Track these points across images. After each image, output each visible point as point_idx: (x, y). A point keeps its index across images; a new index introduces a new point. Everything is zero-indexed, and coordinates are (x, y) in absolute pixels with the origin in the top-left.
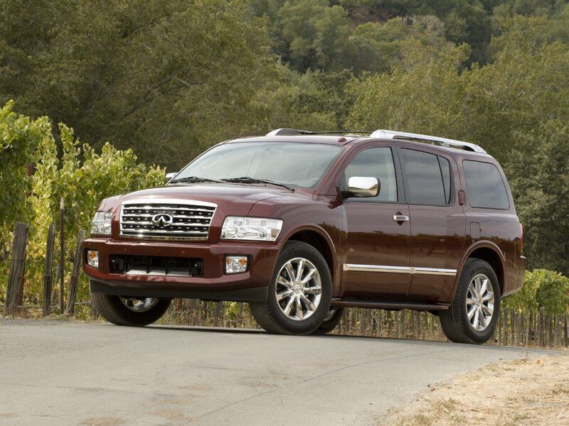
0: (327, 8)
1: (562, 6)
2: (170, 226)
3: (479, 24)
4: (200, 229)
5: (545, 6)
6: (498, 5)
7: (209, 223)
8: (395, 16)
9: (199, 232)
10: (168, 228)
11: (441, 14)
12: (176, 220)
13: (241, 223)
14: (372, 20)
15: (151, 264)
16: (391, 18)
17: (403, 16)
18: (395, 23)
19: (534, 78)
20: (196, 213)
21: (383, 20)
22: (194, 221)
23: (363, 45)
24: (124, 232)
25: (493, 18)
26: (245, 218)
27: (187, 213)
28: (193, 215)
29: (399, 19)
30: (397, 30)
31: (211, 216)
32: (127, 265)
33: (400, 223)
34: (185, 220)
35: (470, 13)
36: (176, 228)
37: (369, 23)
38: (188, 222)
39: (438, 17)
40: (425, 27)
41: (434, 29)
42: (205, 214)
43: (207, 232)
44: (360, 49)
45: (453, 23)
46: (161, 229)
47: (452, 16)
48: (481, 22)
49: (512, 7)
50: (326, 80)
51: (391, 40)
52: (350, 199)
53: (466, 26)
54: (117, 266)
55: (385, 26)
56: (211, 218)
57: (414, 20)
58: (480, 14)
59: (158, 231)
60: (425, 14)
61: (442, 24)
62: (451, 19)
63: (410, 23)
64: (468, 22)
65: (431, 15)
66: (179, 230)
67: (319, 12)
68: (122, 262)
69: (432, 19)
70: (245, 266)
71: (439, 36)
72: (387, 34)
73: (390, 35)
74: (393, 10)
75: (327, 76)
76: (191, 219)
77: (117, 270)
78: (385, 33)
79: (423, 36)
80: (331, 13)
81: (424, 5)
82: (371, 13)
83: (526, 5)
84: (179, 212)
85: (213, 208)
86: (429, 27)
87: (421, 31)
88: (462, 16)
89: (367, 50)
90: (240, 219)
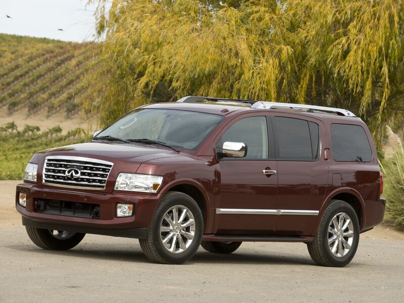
2: (79, 178)
4: (100, 181)
7: (106, 177)
9: (99, 184)
10: (77, 179)
12: (83, 174)
13: (131, 178)
15: (64, 206)
20: (98, 169)
22: (96, 175)
24: (46, 181)
26: (134, 175)
27: (91, 169)
28: (96, 171)
31: (108, 172)
32: (46, 206)
33: (268, 176)
34: (89, 174)
36: (82, 180)
38: (92, 176)
42: (104, 170)
43: (104, 185)
46: (72, 180)
52: (224, 158)
54: (39, 206)
56: (109, 174)
59: (70, 181)
66: (84, 181)
68: (42, 203)
70: (131, 211)
76: (94, 173)
77: (39, 209)
84: (85, 168)
85: (110, 166)
90: (130, 175)
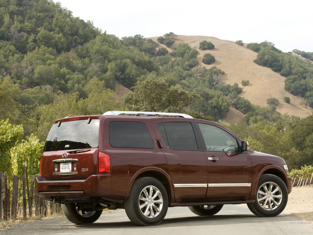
0: (13, 85)
1: (89, 80)
3: (63, 87)
5: (84, 80)
6: (69, 81)
8: (36, 86)
11: (51, 84)
14: (28, 88)
16: (35, 87)
17: (39, 86)
18: (36, 88)
19: (102, 102)
21: (32, 88)
23: (26, 96)
25: (68, 85)
29: (37, 87)
30: (37, 90)
35: (61, 84)
37: (28, 89)
39: (50, 85)
40: (46, 89)
41: (50, 89)
44: (25, 97)
45: (55, 87)
47: (55, 85)
48: (64, 87)
49: (73, 81)
50: (29, 108)
51: (36, 94)
53: (60, 88)
55: (33, 90)
57: (43, 87)
58: (64, 84)
60: (46, 85)
61: (52, 88)
62: (55, 86)
63: (41, 88)
64: (60, 87)
65: (48, 85)
67: (11, 86)
69: (48, 87)
71: (51, 92)
72: (34, 92)
73: (35, 92)
74: (35, 84)
75: (29, 106)
78: (33, 92)
79: (46, 92)
80: (14, 86)
81: (45, 82)
82: (28, 86)
83: (78, 80)
86: (48, 89)
87: (45, 90)
88: (58, 85)
89: (28, 98)
